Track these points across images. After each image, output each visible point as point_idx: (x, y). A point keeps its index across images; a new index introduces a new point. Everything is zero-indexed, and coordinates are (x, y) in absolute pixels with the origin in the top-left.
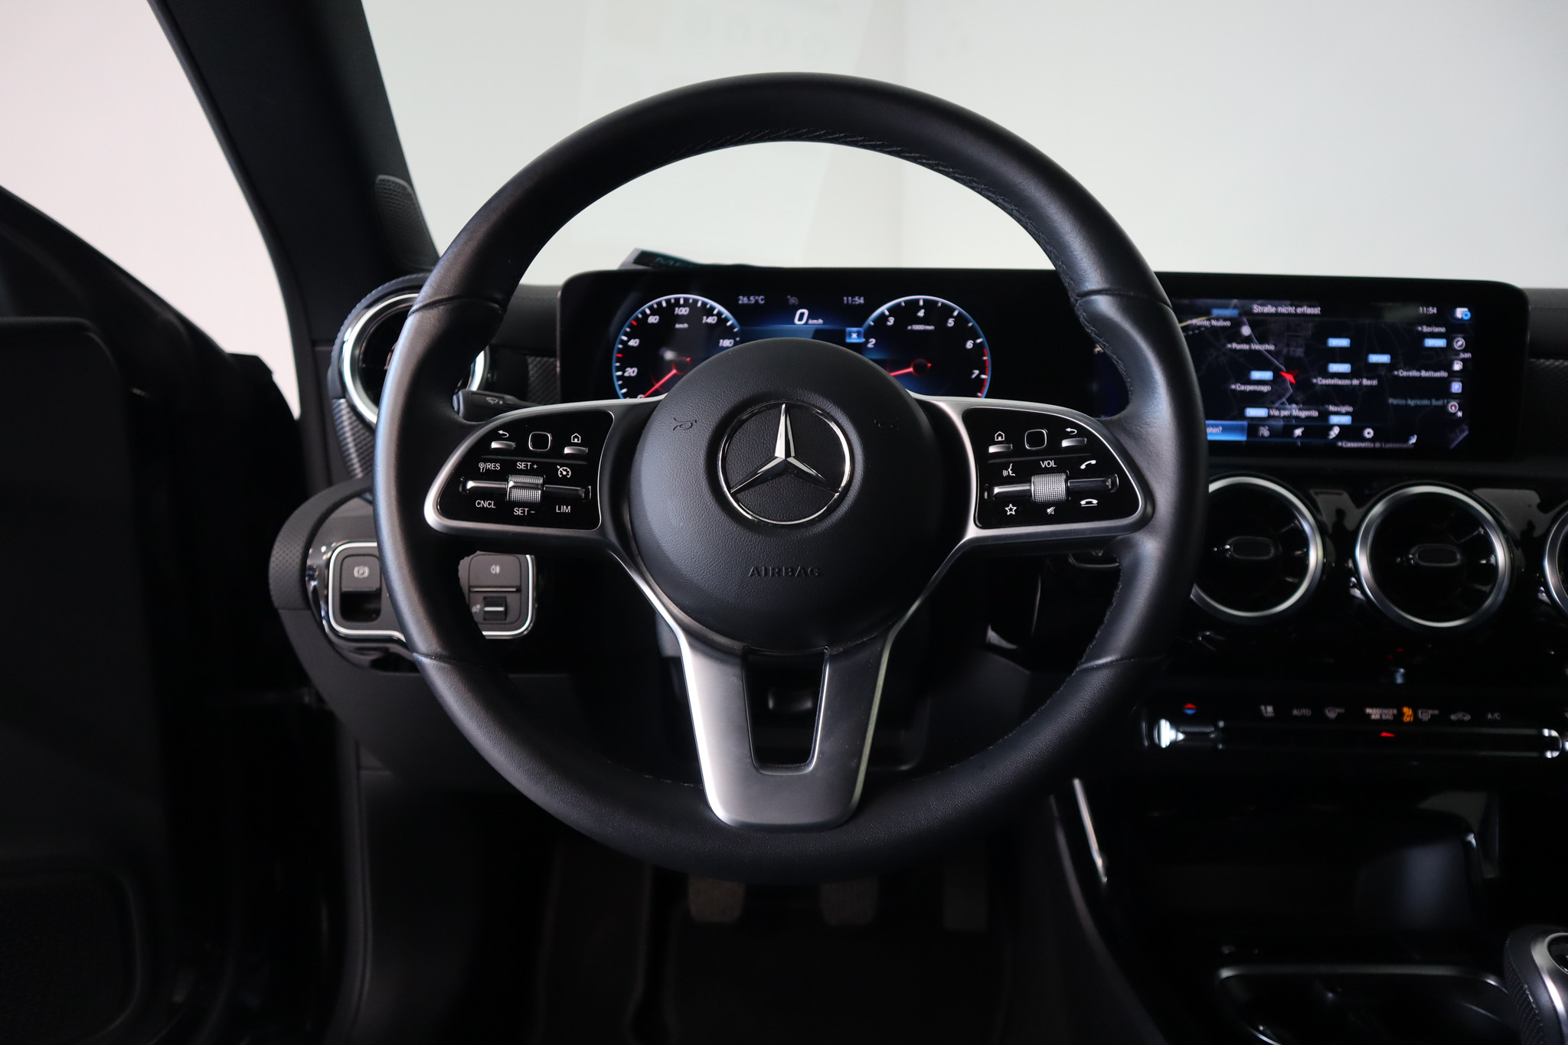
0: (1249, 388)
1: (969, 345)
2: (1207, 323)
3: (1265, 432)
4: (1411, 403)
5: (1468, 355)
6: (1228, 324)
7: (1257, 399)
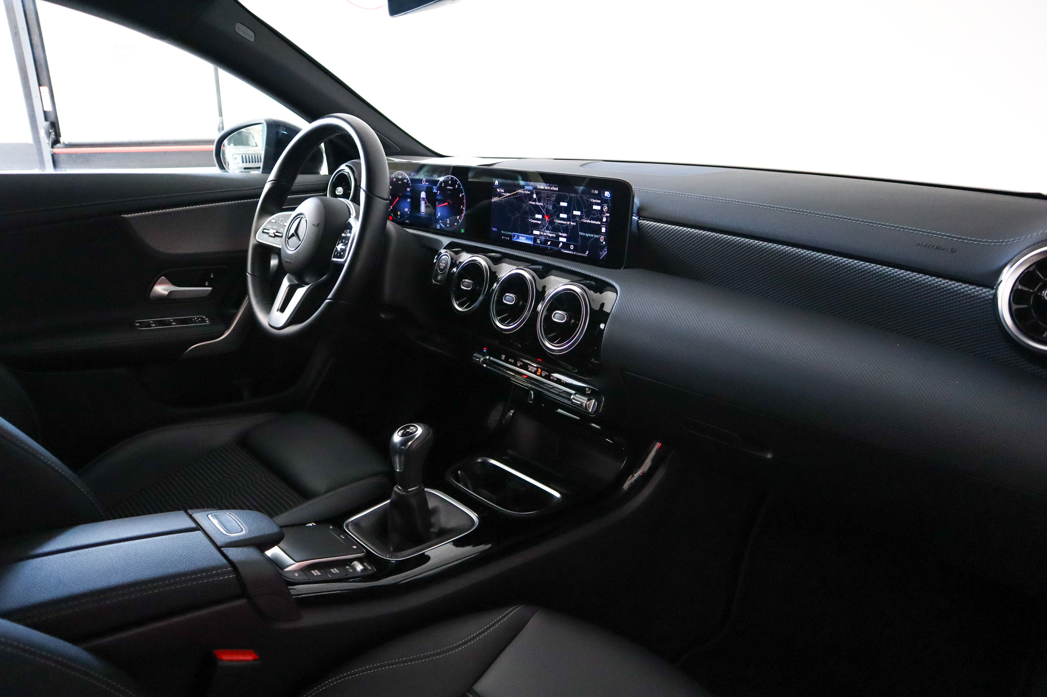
0: (535, 221)
1: (461, 196)
2: (523, 192)
3: (539, 242)
4: (587, 235)
5: (608, 215)
6: (529, 193)
7: (536, 227)
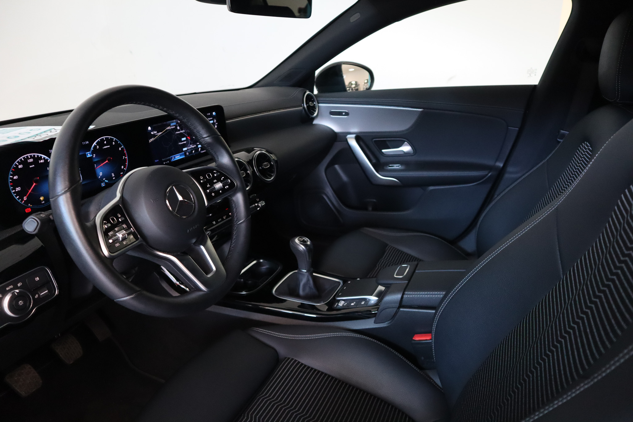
0: (182, 143)
1: (120, 149)
2: (170, 128)
3: (188, 154)
5: (217, 123)
6: (174, 127)
7: (184, 146)
